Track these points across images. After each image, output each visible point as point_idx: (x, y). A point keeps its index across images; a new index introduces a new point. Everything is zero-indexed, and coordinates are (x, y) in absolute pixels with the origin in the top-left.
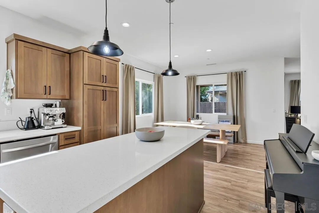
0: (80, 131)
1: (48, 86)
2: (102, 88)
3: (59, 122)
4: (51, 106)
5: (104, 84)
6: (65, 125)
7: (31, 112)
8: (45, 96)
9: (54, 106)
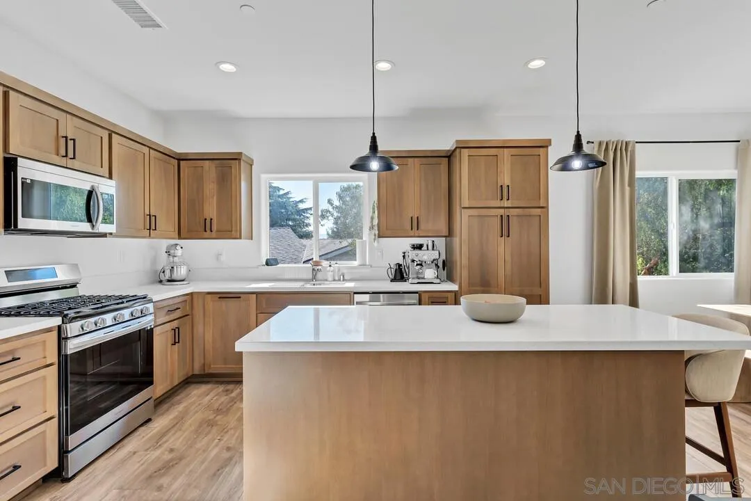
0: (455, 292)
1: (416, 216)
2: (501, 211)
3: (430, 273)
4: (420, 247)
5: (506, 203)
6: (438, 281)
7: (404, 257)
8: (412, 233)
9: (425, 248)
